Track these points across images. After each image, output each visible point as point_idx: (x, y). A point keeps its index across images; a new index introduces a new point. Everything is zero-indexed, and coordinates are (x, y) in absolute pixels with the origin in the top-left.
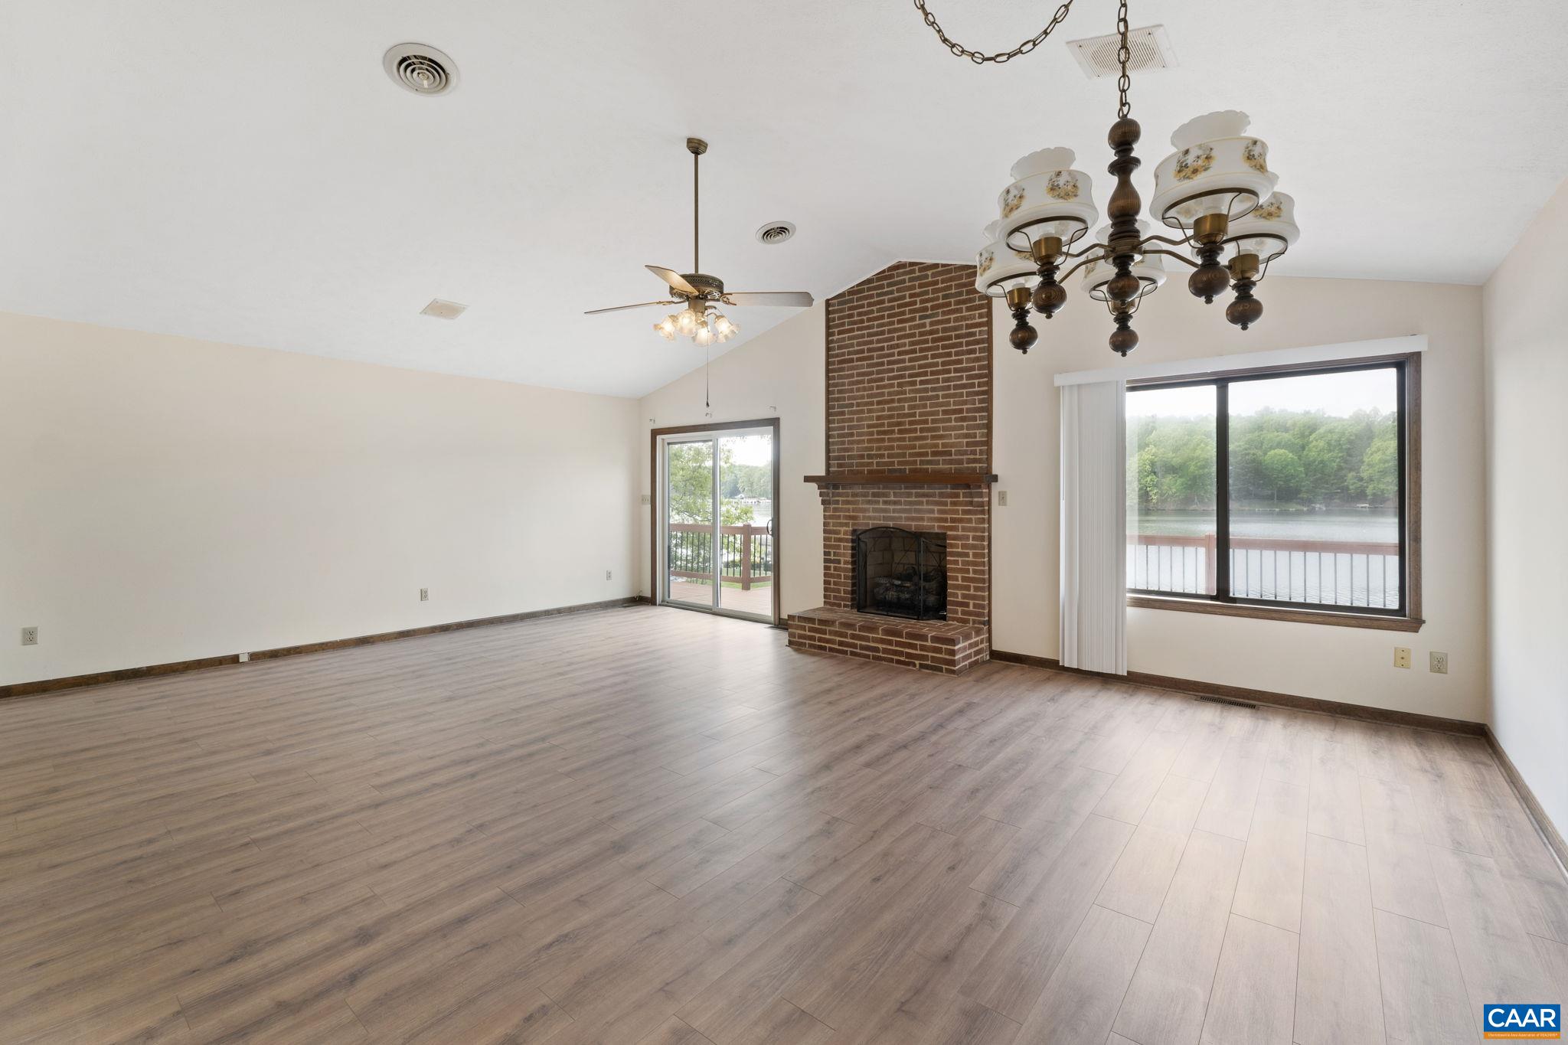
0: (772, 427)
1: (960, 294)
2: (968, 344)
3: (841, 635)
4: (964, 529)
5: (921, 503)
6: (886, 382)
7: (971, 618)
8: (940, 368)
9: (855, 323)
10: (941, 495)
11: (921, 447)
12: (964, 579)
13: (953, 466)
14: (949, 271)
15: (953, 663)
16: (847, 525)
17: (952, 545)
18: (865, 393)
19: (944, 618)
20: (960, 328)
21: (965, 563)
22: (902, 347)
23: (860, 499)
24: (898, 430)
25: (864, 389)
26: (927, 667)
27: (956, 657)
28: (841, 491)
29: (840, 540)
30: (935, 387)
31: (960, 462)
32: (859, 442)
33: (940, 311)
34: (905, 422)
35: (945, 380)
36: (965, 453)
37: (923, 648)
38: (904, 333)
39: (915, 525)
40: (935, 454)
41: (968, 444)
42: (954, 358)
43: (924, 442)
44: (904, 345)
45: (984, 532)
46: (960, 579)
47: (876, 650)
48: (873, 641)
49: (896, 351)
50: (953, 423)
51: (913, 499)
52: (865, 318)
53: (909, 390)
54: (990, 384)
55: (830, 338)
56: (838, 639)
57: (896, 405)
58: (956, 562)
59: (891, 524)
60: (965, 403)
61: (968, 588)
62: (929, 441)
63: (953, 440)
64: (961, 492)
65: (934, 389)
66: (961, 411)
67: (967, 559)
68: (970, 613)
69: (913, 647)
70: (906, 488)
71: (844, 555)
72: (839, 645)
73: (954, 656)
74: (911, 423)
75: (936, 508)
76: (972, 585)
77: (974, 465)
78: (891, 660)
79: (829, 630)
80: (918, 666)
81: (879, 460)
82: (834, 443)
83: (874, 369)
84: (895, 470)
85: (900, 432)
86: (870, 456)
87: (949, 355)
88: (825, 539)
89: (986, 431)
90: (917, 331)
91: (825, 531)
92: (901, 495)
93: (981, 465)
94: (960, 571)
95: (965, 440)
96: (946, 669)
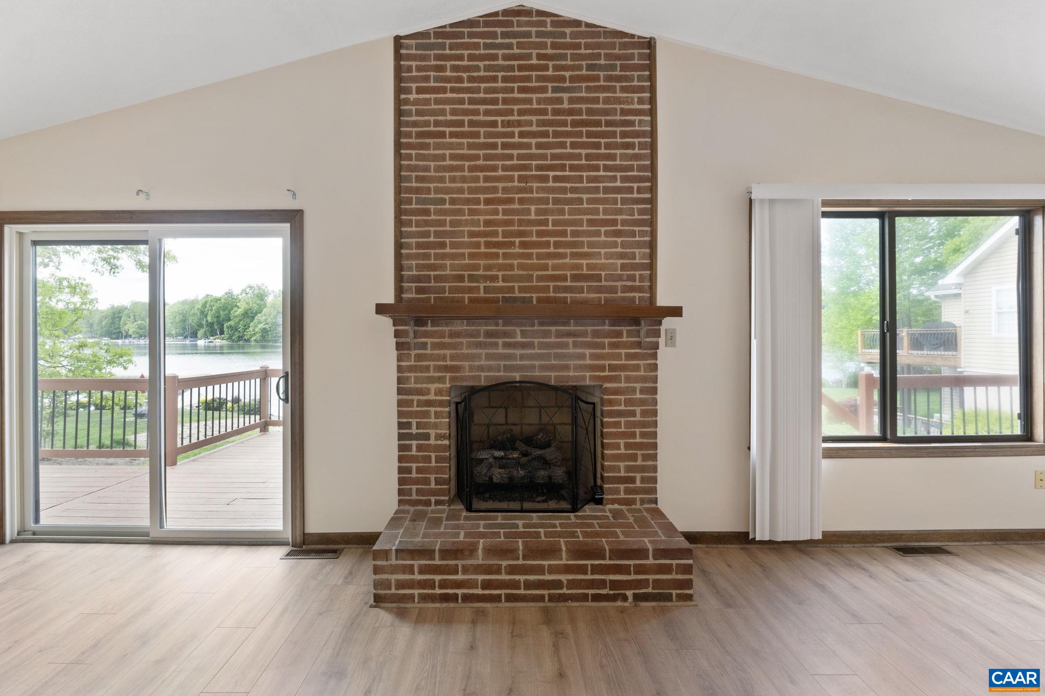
0: (288, 225)
1: (613, 67)
2: (624, 135)
3: (488, 570)
4: (628, 380)
5: (565, 346)
6: (500, 173)
7: (638, 497)
8: (584, 162)
9: (447, 80)
10: (596, 334)
11: (555, 268)
12: (628, 446)
13: (603, 296)
14: (597, 35)
15: (689, 584)
16: (441, 380)
17: (611, 401)
18: (466, 185)
19: (600, 502)
20: (613, 112)
21: (629, 424)
22: (526, 126)
23: (464, 340)
24: (520, 242)
25: (464, 179)
26: (646, 597)
28: (429, 328)
29: (429, 403)
30: (577, 188)
31: (613, 290)
32: (453, 257)
33: (584, 85)
34: (531, 232)
35: (591, 180)
36: (620, 278)
37: (640, 570)
38: (529, 106)
39: (555, 376)
40: (575, 278)
41: (624, 267)
42: (603, 151)
43: (560, 261)
44: (530, 123)
46: (622, 446)
47: (558, 584)
48: (550, 573)
49: (517, 130)
50: (603, 238)
51: (553, 340)
52: (465, 75)
53: (538, 187)
54: (653, 190)
55: (403, 96)
56: (480, 577)
57: (516, 206)
58: (617, 424)
59: (517, 376)
60: (620, 212)
61: (634, 458)
62: (567, 260)
63: (603, 261)
64: (625, 329)
65: (574, 190)
66: (614, 222)
67: (632, 419)
68: (636, 491)
69: (625, 570)
70: (541, 324)
71: (436, 426)
72: (483, 589)
74: (540, 234)
75: (588, 352)
76: (639, 452)
77: (632, 295)
78: (585, 597)
79: (463, 566)
80: (630, 599)
81: (488, 284)
82: (409, 257)
83: (481, 152)
84: (515, 300)
85: (523, 245)
86: (472, 278)
87: (597, 146)
88: (400, 403)
89: (649, 251)
90: (549, 107)
91: (400, 391)
92: (534, 334)
93: (641, 295)
94: (623, 435)
95: (620, 262)
96: (678, 595)
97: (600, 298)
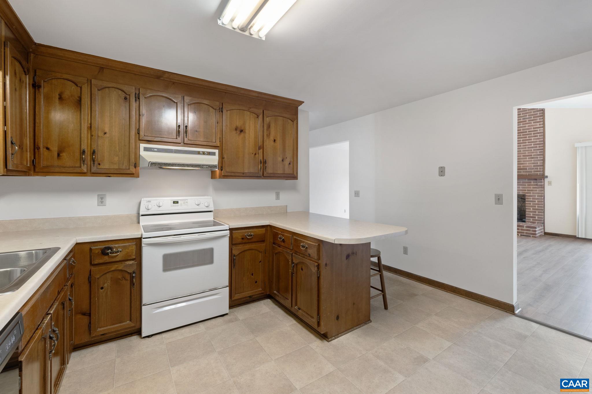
1: (531, 118)
2: (534, 134)
4: (533, 193)
7: (536, 222)
8: (522, 142)
10: (523, 182)
12: (533, 209)
13: (527, 173)
14: (526, 111)
15: (535, 234)
17: (528, 198)
19: (524, 222)
20: (531, 128)
21: (534, 204)
26: (524, 235)
27: (537, 233)
31: (531, 172)
35: (524, 146)
36: (533, 169)
41: (534, 166)
42: (528, 138)
45: (542, 194)
46: (531, 209)
50: (527, 159)
54: (544, 146)
58: (530, 204)
60: (533, 153)
61: (535, 212)
63: (527, 165)
64: (533, 181)
66: (531, 155)
68: (536, 220)
73: (536, 232)
75: (521, 187)
76: (537, 211)
77: (537, 173)
80: (520, 235)
87: (526, 137)
89: (542, 162)
93: (540, 173)
94: (532, 206)
95: (533, 165)
96: (532, 236)
97: (527, 174)
